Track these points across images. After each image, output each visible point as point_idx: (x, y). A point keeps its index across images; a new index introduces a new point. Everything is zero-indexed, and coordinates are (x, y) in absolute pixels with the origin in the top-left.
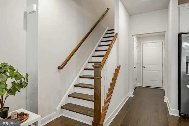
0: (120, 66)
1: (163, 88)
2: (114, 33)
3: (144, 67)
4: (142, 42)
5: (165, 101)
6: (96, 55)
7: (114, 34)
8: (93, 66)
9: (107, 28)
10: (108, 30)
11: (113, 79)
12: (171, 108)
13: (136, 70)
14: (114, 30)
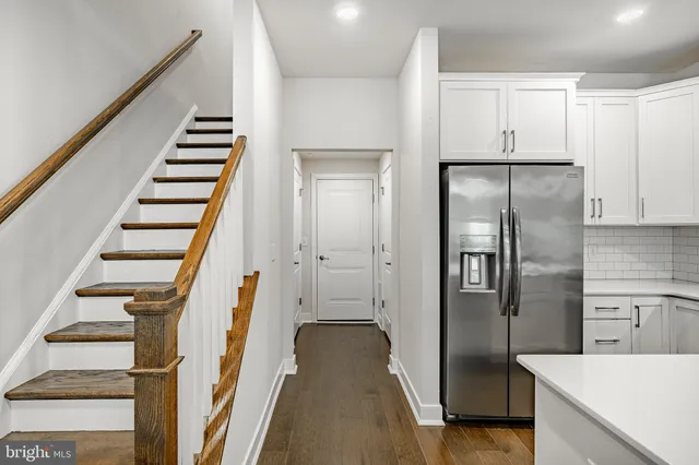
0: (257, 273)
1: (376, 321)
2: (230, 132)
3: (321, 259)
4: (316, 176)
5: (393, 370)
6: (143, 220)
7: (233, 139)
8: (127, 307)
9: (194, 111)
10: (198, 119)
11: (230, 337)
12: (423, 403)
13: (298, 269)
14: (230, 119)
